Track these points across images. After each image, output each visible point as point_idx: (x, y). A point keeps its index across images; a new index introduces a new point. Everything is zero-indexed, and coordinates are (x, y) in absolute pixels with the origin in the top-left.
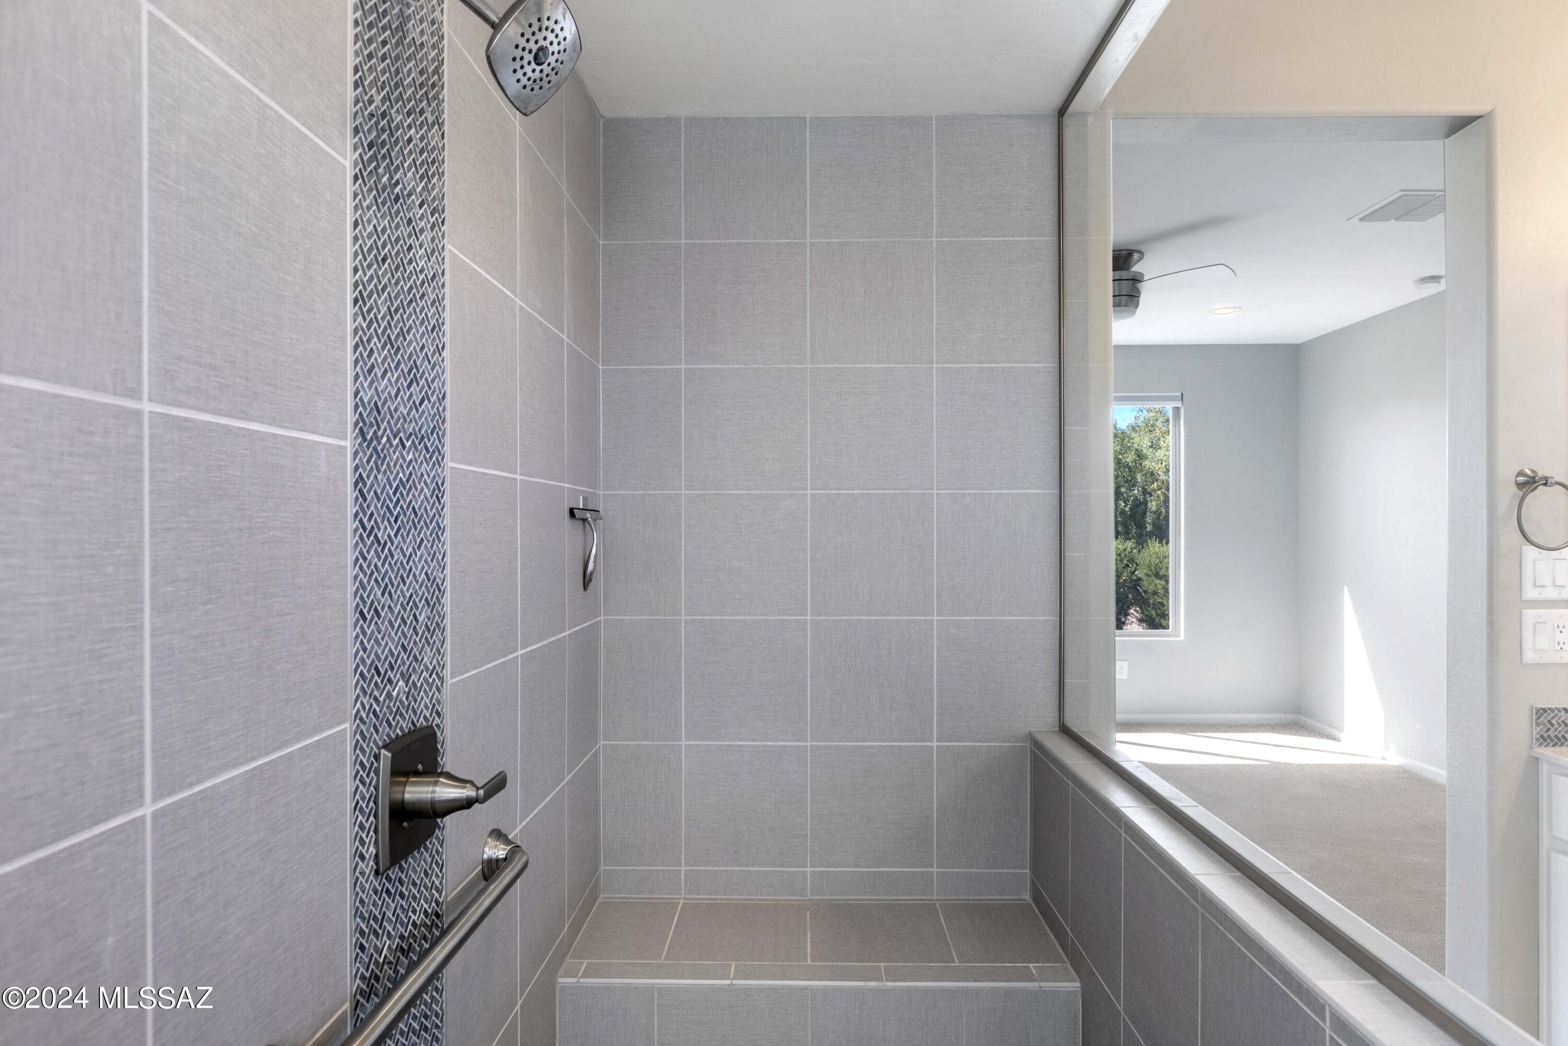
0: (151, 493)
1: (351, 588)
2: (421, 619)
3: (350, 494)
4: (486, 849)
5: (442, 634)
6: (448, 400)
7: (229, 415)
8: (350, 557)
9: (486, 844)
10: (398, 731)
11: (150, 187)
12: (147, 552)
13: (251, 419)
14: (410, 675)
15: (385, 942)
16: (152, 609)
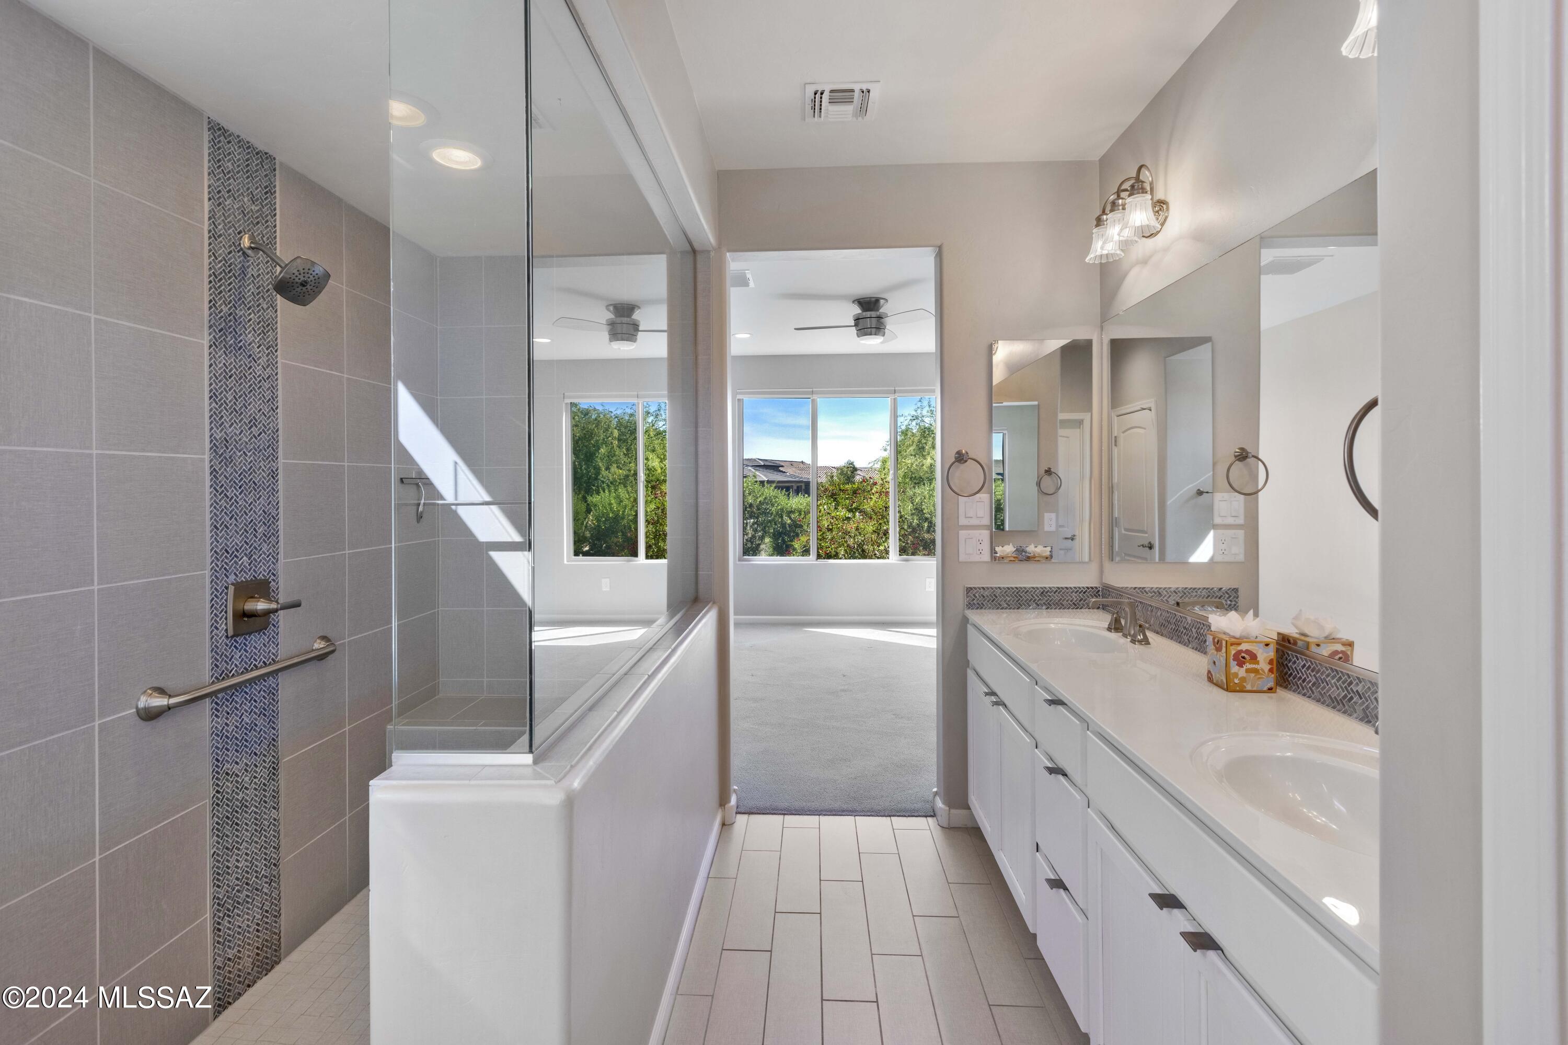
0: (96, 481)
1: (208, 516)
2: (259, 531)
3: (208, 477)
4: (315, 644)
5: (277, 539)
6: (280, 432)
7: (134, 451)
8: (208, 503)
9: (315, 641)
10: (243, 579)
11: (96, 377)
12: (95, 500)
13: (148, 451)
14: (252, 555)
15: (234, 668)
16: (97, 520)
